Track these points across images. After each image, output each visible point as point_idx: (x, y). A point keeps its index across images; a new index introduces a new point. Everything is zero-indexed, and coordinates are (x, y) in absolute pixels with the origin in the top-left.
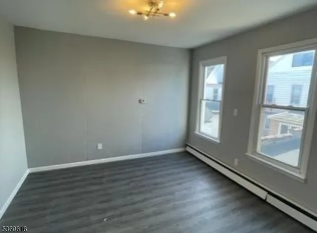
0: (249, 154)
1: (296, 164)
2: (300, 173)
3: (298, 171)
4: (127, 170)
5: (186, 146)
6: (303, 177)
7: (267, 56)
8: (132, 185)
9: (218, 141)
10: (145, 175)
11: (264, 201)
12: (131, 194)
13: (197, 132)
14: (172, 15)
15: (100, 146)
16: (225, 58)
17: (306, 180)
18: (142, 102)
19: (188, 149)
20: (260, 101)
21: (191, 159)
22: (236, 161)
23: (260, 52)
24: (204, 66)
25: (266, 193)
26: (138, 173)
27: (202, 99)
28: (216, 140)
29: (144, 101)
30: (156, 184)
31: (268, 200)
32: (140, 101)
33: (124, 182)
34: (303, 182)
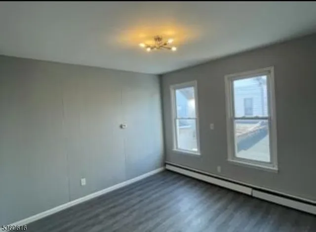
0: (230, 160)
1: (269, 160)
2: (273, 167)
3: (272, 165)
4: (121, 201)
5: (165, 164)
6: (276, 168)
7: (232, 80)
8: (135, 214)
9: (199, 154)
10: (141, 201)
11: (251, 197)
12: (140, 223)
13: (175, 149)
14: (174, 49)
15: (84, 182)
16: (196, 82)
17: (278, 171)
18: (123, 127)
19: (168, 167)
20: (232, 115)
21: (175, 176)
22: (219, 169)
23: (226, 77)
24: (175, 89)
25: (251, 189)
26: (134, 202)
27: (176, 118)
28: (196, 154)
29: (125, 126)
30: (159, 207)
31: (254, 195)
32: (121, 127)
33: (125, 214)
34: (277, 172)
